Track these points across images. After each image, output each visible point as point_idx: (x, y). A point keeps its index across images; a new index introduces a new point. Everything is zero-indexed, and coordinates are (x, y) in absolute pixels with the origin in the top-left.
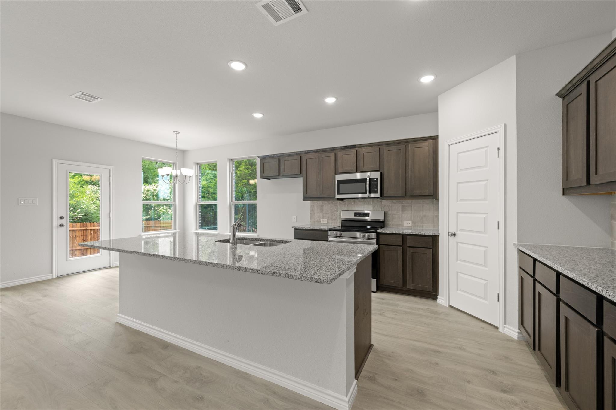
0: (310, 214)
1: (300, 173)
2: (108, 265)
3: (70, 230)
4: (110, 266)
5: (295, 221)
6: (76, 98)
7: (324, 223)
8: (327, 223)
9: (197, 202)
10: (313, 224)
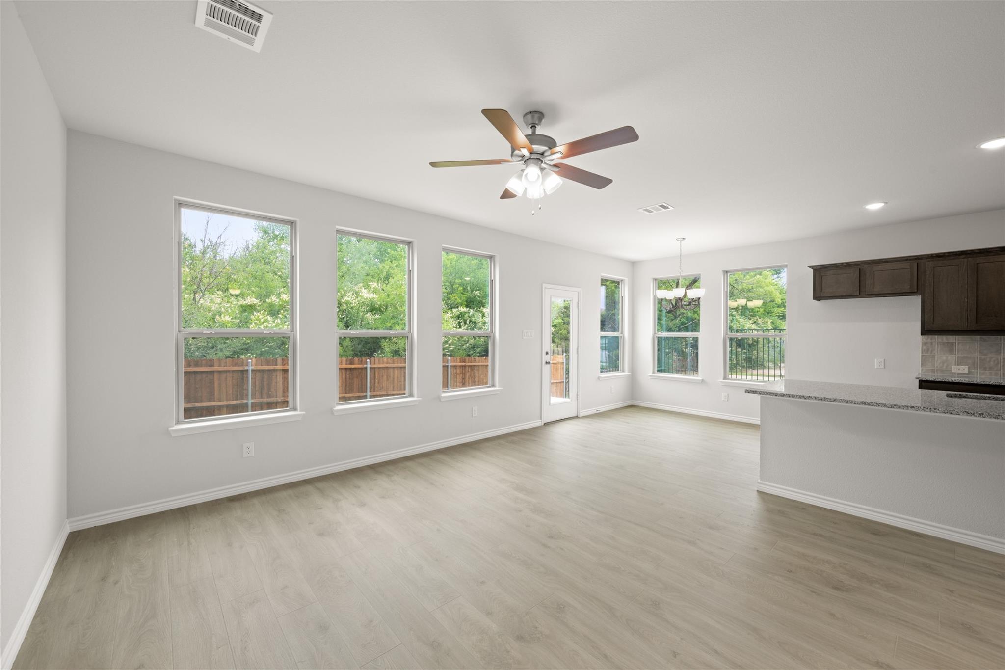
0: (920, 356)
1: (916, 291)
2: (574, 414)
3: (451, 366)
4: (577, 416)
5: (883, 367)
6: (646, 212)
7: (964, 374)
8: (967, 372)
9: (655, 334)
10: (930, 374)
